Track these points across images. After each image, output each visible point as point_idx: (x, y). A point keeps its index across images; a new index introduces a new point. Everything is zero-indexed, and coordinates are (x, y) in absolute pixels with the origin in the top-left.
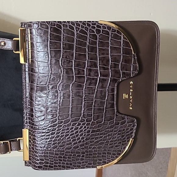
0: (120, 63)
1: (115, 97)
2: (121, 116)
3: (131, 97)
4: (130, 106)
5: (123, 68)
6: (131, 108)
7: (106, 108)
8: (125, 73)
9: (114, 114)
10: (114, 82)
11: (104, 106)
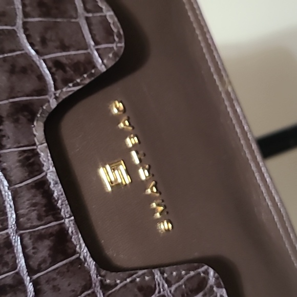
0: (19, 21)
1: (57, 191)
2: (133, 281)
3: (143, 174)
4: (158, 215)
5: (44, 41)
6: (165, 226)
7: (31, 272)
8: (64, 61)
9: (88, 285)
10: (23, 119)
11: (15, 266)
